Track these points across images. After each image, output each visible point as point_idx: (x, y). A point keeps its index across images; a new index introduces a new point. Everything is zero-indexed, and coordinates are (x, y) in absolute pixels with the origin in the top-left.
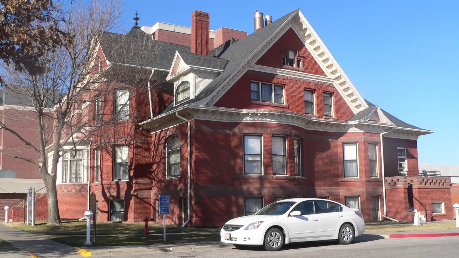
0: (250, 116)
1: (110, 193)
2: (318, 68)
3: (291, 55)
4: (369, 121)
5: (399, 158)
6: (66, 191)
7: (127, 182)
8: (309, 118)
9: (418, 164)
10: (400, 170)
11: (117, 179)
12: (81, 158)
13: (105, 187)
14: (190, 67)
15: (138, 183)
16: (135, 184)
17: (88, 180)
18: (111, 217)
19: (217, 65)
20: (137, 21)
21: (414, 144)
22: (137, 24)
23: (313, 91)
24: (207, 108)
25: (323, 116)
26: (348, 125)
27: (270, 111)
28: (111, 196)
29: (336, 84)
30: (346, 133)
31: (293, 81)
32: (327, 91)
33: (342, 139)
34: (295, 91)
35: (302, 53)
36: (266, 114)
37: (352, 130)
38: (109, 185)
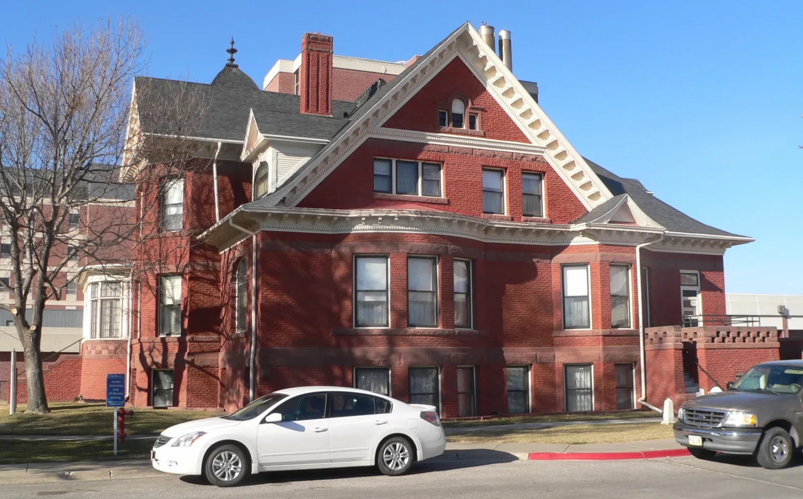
0: (364, 221)
1: (152, 357)
2: (511, 128)
3: (457, 107)
4: (609, 223)
5: (684, 291)
6: (93, 352)
7: (179, 338)
8: (486, 221)
9: (725, 301)
10: (685, 312)
11: (166, 333)
12: (118, 296)
13: (146, 346)
14: (265, 136)
15: (194, 340)
16: (190, 342)
17: (128, 335)
18: (153, 398)
19: (321, 131)
20: (232, 54)
21: (717, 264)
22: (232, 60)
23: (503, 171)
24: (281, 210)
25: (522, 217)
26: (569, 231)
27: (400, 212)
28: (154, 363)
29: (549, 156)
30: (567, 246)
31: (459, 155)
32: (531, 170)
33: (560, 258)
34: (463, 172)
35: (480, 102)
36: (393, 217)
37: (578, 241)
38: (152, 344)
